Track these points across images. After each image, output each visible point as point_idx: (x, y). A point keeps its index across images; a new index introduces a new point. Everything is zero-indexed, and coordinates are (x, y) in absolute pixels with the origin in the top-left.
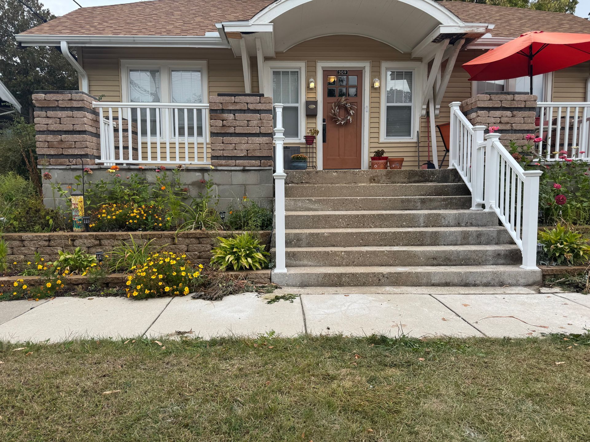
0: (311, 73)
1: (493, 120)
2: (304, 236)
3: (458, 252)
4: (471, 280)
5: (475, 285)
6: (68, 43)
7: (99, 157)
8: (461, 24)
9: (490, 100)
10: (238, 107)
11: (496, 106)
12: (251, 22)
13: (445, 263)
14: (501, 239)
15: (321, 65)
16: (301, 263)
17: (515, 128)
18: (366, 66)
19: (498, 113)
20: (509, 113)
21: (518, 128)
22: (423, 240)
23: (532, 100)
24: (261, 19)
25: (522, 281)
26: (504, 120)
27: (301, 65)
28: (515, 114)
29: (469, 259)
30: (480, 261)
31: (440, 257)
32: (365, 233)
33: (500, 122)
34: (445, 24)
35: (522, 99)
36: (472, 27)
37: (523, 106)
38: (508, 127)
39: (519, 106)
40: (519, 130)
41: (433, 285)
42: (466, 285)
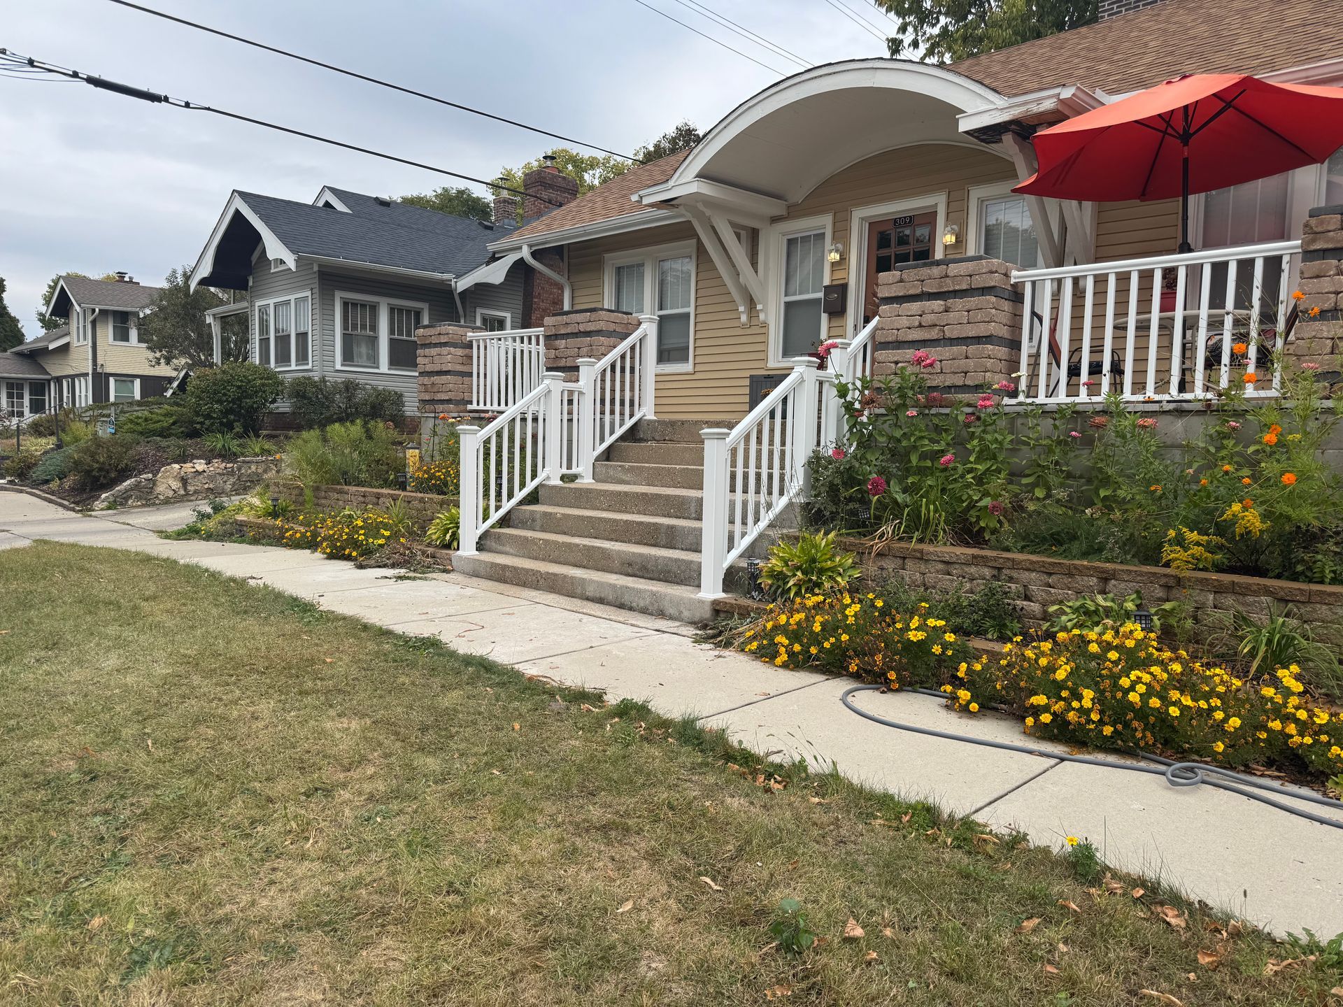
0: (841, 234)
1: (904, 322)
4: (627, 599)
5: (631, 609)
7: (471, 403)
8: (1000, 101)
9: (901, 281)
10: (569, 330)
11: (911, 292)
12: (671, 183)
13: (641, 574)
15: (860, 216)
17: (948, 335)
18: (938, 201)
19: (915, 307)
20: (938, 304)
21: (955, 335)
22: (657, 538)
23: (984, 271)
24: (684, 174)
26: (929, 319)
27: (825, 222)
28: (949, 305)
29: (669, 572)
30: (682, 578)
33: (920, 326)
34: (970, 111)
35: (962, 273)
36: (1026, 103)
37: (964, 287)
38: (934, 334)
39: (957, 288)
40: (958, 338)
42: (621, 606)
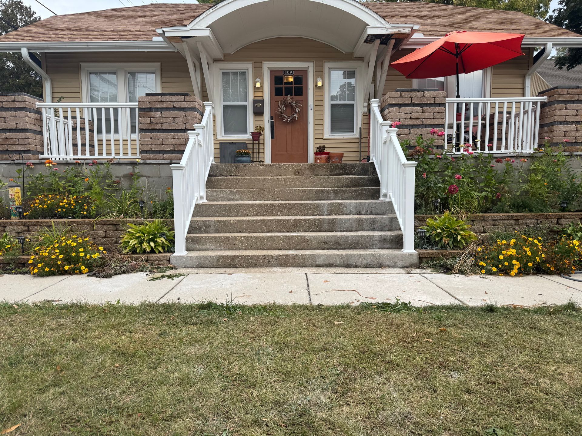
0: (258, 74)
1: (404, 116)
2: (212, 224)
3: (347, 237)
4: (351, 261)
5: (356, 266)
6: (28, 49)
7: (43, 153)
8: (387, 25)
9: (401, 96)
10: (164, 106)
11: (406, 102)
12: (189, 27)
13: (335, 247)
14: (394, 226)
15: (267, 67)
16: (204, 247)
17: (425, 123)
18: (310, 66)
19: (408, 109)
20: (419, 109)
21: (428, 123)
22: (321, 227)
23: (441, 96)
24: (199, 24)
25: (400, 263)
26: (415, 115)
27: (248, 67)
28: (425, 110)
29: (357, 243)
30: (367, 245)
31: (331, 242)
32: (268, 220)
33: (411, 118)
34: (372, 26)
35: (431, 96)
36: (398, 28)
37: (432, 102)
38: (418, 122)
39: (429, 102)
40: (430, 125)
41: (318, 266)
42: (348, 266)
